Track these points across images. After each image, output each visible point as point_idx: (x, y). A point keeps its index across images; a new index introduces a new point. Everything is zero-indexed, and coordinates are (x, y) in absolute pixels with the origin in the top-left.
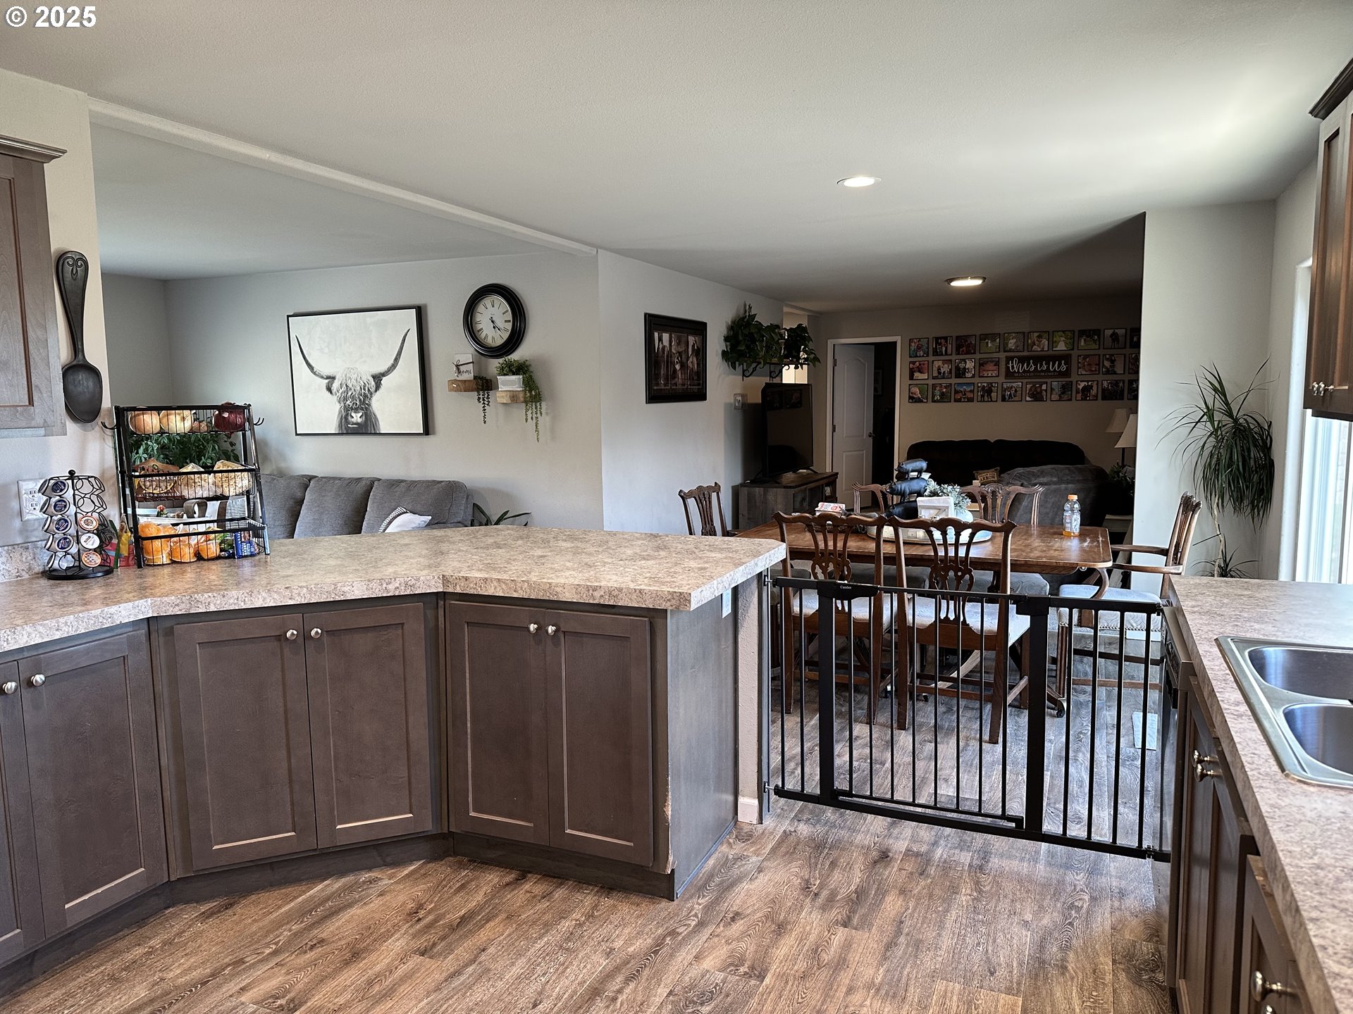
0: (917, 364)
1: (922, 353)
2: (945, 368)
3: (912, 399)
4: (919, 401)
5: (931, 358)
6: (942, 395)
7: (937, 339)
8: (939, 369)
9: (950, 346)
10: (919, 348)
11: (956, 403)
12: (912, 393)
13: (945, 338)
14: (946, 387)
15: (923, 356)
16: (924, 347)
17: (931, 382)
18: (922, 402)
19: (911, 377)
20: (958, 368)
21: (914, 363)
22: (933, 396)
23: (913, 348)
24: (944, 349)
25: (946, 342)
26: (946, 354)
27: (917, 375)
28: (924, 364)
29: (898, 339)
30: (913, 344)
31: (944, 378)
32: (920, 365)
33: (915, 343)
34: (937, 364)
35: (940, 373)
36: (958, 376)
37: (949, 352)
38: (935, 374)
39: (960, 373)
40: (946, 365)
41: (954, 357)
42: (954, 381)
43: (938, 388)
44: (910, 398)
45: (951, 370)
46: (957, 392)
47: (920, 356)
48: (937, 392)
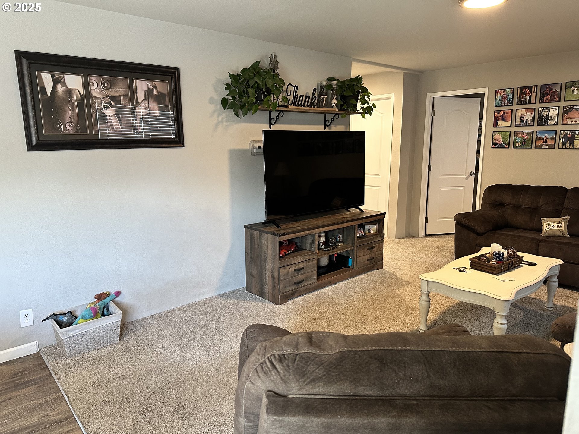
0: (502, 113)
1: (506, 102)
2: (528, 117)
3: (495, 145)
4: (501, 146)
5: (515, 107)
6: (524, 141)
7: (521, 89)
8: (522, 117)
9: (534, 95)
10: (504, 98)
11: (536, 149)
12: (495, 140)
13: (530, 88)
14: (527, 134)
15: (507, 105)
16: (509, 97)
17: (514, 129)
18: (504, 147)
19: (496, 125)
20: (540, 116)
21: (498, 112)
22: (515, 143)
23: (498, 98)
24: (528, 98)
25: (531, 91)
26: (530, 102)
27: (501, 123)
28: (507, 113)
29: (485, 90)
30: (499, 95)
31: (526, 126)
32: (504, 113)
33: (500, 94)
34: (520, 113)
35: (522, 121)
36: (540, 124)
37: (533, 100)
38: (518, 122)
39: (543, 121)
40: (529, 114)
41: (538, 106)
42: (536, 128)
43: (520, 135)
44: (494, 144)
45: (534, 118)
46: (538, 139)
47: (505, 106)
48: (519, 139)
